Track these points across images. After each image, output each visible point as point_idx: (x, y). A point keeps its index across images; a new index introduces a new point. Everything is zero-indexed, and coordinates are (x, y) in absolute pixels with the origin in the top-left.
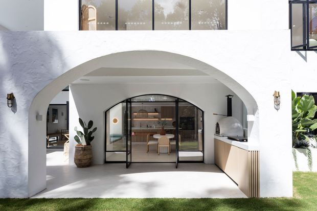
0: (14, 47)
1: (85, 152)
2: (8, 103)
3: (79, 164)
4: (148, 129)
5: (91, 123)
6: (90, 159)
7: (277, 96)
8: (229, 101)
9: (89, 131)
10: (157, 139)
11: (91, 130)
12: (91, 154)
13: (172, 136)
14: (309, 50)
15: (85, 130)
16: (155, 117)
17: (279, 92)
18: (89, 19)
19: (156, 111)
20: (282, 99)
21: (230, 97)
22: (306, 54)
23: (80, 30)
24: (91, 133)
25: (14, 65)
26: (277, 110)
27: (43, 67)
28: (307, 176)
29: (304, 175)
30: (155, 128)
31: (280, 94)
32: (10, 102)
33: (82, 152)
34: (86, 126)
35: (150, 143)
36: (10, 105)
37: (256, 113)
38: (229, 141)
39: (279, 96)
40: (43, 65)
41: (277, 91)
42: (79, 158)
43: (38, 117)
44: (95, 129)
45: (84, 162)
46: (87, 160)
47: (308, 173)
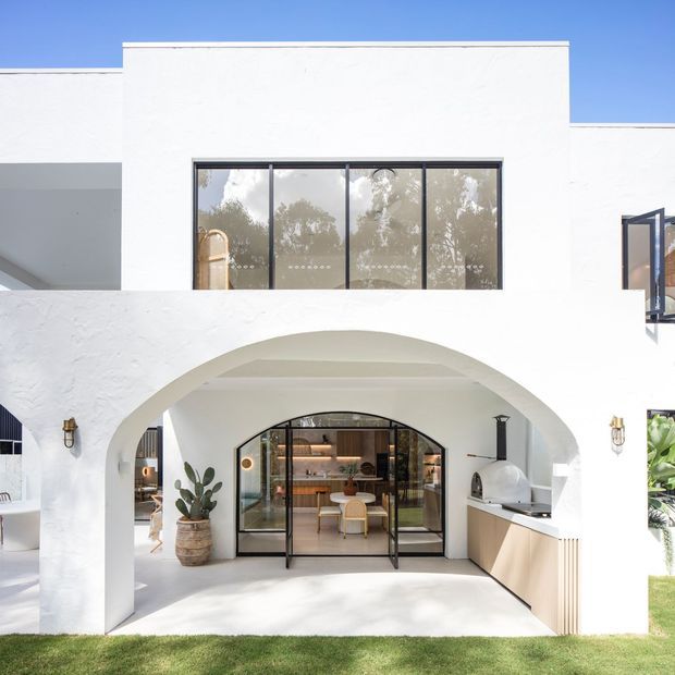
0: (76, 324)
1: (200, 534)
2: (65, 440)
3: (187, 559)
4: (310, 479)
5: (210, 473)
6: (209, 547)
7: (618, 428)
8: (501, 428)
9: (206, 489)
10: (337, 505)
11: (210, 486)
12: (210, 536)
13: (371, 498)
14: (662, 321)
15: (199, 487)
16: (323, 454)
17: (622, 420)
18: (211, 258)
19: (326, 440)
20: (628, 432)
21: (503, 420)
22: (656, 330)
23: (194, 288)
24: (209, 493)
25: (77, 360)
26: (618, 453)
27: (135, 365)
28: (666, 586)
29: (659, 583)
30: (325, 478)
31: (624, 424)
32: (69, 436)
33: (192, 534)
34: (200, 478)
35: (325, 512)
36: (69, 443)
37: (574, 460)
38: (506, 515)
39: (623, 427)
40: (135, 361)
41: (619, 417)
42: (186, 545)
43: (121, 466)
44: (219, 485)
45: (197, 554)
46: (203, 551)
47: (666, 580)
